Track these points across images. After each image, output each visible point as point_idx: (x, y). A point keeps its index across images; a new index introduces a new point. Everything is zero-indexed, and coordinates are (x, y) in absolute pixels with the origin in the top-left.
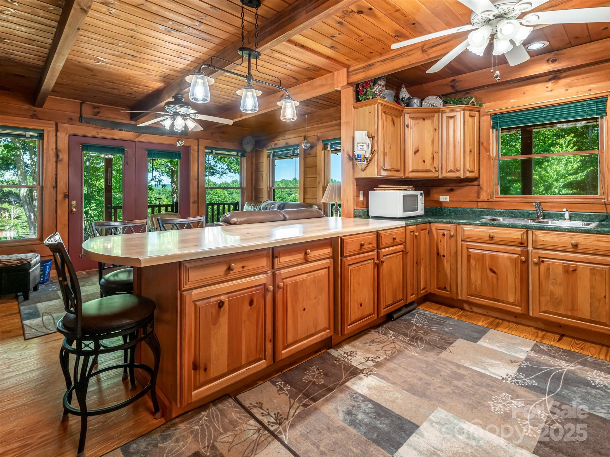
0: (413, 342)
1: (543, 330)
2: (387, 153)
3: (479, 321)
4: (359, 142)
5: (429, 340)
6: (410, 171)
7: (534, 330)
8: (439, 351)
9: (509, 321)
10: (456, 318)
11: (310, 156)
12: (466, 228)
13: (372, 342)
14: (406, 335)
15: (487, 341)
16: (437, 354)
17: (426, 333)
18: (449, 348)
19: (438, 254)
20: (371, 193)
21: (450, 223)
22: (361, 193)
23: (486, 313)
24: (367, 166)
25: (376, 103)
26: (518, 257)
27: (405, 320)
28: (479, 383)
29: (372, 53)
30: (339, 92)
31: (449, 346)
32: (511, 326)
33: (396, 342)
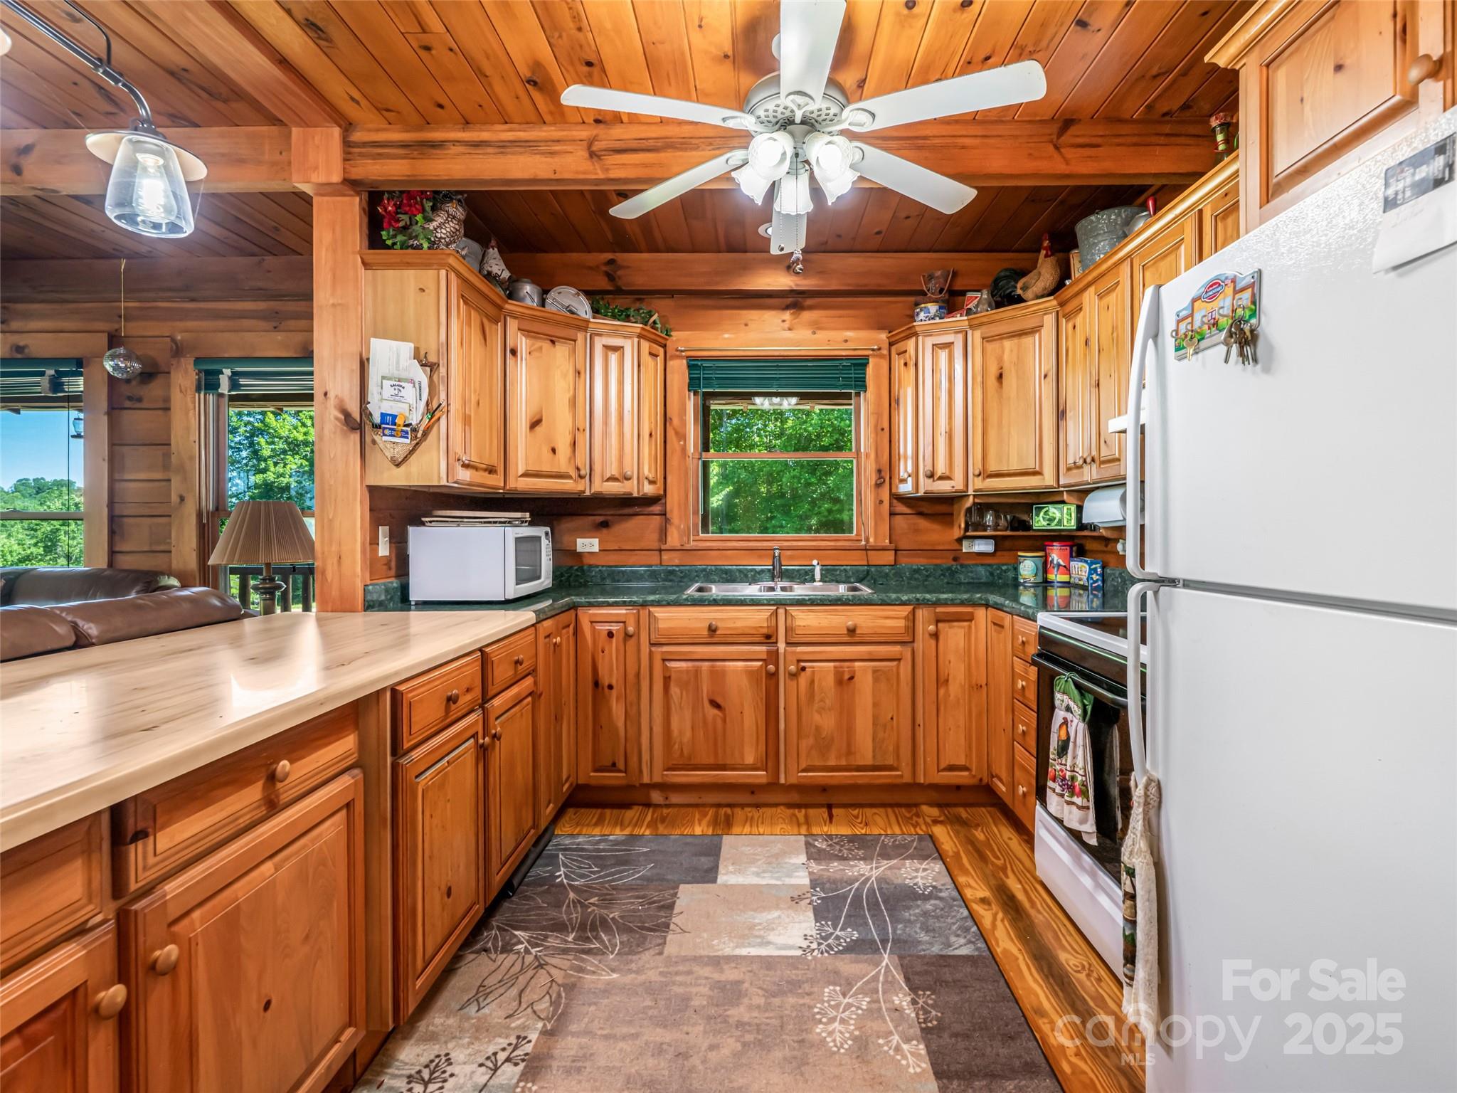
0: (588, 940)
1: (799, 806)
2: (470, 416)
3: (693, 825)
4: (386, 373)
5: (621, 917)
6: (520, 473)
7: (789, 811)
8: (660, 941)
9: (743, 806)
10: (647, 832)
11: (138, 405)
12: (659, 612)
13: (482, 993)
14: (560, 927)
15: (731, 868)
16: (657, 950)
17: (608, 900)
18: (674, 920)
19: (596, 684)
20: (412, 530)
21: (624, 604)
22: (383, 531)
23: (700, 801)
24: (412, 452)
25: (441, 265)
26: (761, 666)
27: (540, 882)
28: (775, 988)
29: (441, 106)
30: (306, 200)
31: (670, 917)
32: (750, 815)
33: (547, 959)
